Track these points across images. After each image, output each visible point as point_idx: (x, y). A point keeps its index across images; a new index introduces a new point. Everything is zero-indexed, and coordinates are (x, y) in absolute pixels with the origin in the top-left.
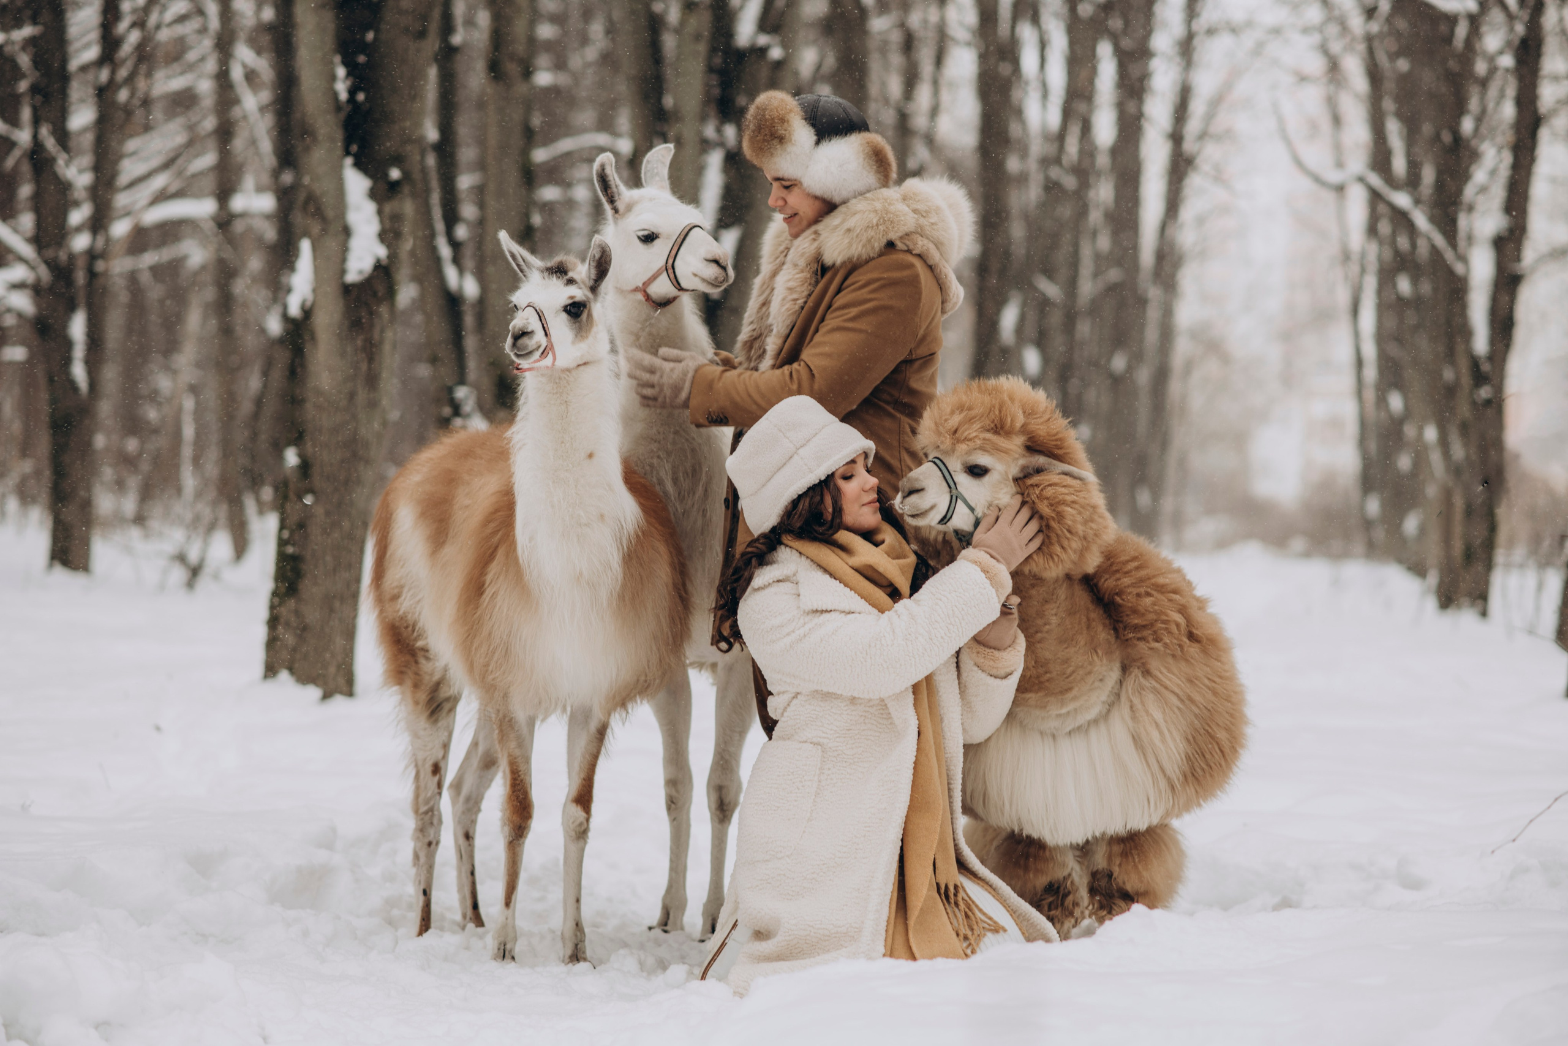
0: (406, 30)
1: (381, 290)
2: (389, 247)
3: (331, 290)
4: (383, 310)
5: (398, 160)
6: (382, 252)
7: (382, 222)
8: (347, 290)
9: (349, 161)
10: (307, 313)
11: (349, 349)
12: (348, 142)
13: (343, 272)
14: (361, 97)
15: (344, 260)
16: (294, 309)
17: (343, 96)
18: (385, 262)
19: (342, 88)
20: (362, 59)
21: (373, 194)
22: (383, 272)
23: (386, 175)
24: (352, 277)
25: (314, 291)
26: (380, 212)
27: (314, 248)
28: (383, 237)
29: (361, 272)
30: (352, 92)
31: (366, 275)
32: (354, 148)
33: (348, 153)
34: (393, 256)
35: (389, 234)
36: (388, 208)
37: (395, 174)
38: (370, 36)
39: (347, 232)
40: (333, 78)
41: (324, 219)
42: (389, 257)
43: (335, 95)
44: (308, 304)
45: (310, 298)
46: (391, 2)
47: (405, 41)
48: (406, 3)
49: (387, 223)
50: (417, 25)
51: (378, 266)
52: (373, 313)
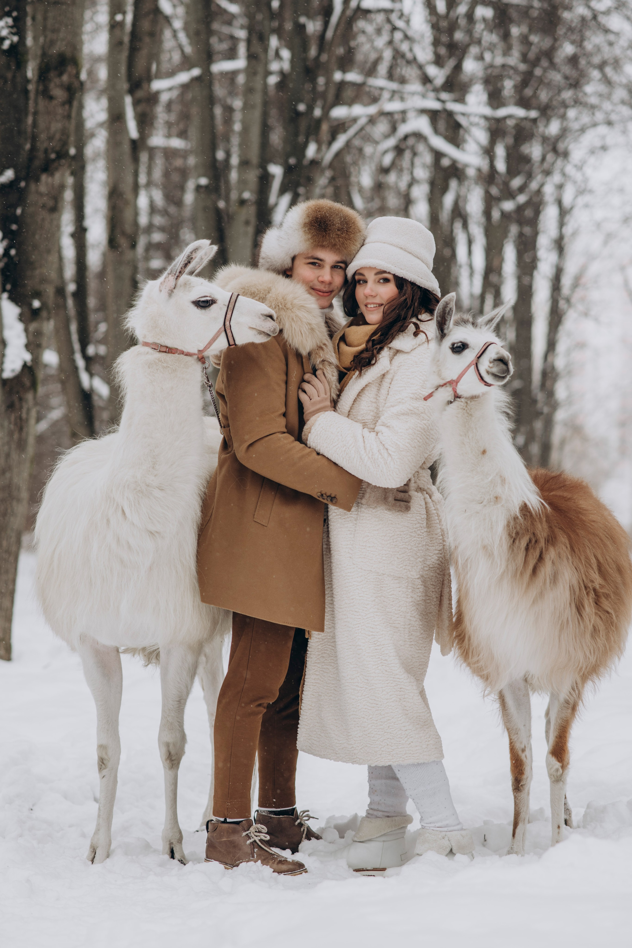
0: (44, 206)
1: (27, 382)
2: (32, 353)
4: (30, 396)
5: (38, 294)
6: (28, 357)
7: (27, 336)
8: (4, 383)
9: (5, 295)
12: (5, 283)
13: (2, 370)
14: (13, 252)
15: (2, 363)
17: (1, 251)
18: (29, 364)
19: (1, 246)
20: (14, 227)
21: (21, 318)
22: (28, 370)
23: (30, 305)
24: (7, 374)
26: (26, 330)
28: (28, 347)
29: (13, 371)
30: (7, 250)
31: (18, 373)
32: (8, 287)
33: (4, 290)
35: (31, 346)
36: (31, 327)
37: (36, 304)
38: (19, 211)
39: (4, 343)
42: (33, 360)
46: (33, 187)
47: (44, 214)
48: (43, 188)
49: (31, 337)
50: (51, 203)
51: (25, 366)
52: (21, 399)
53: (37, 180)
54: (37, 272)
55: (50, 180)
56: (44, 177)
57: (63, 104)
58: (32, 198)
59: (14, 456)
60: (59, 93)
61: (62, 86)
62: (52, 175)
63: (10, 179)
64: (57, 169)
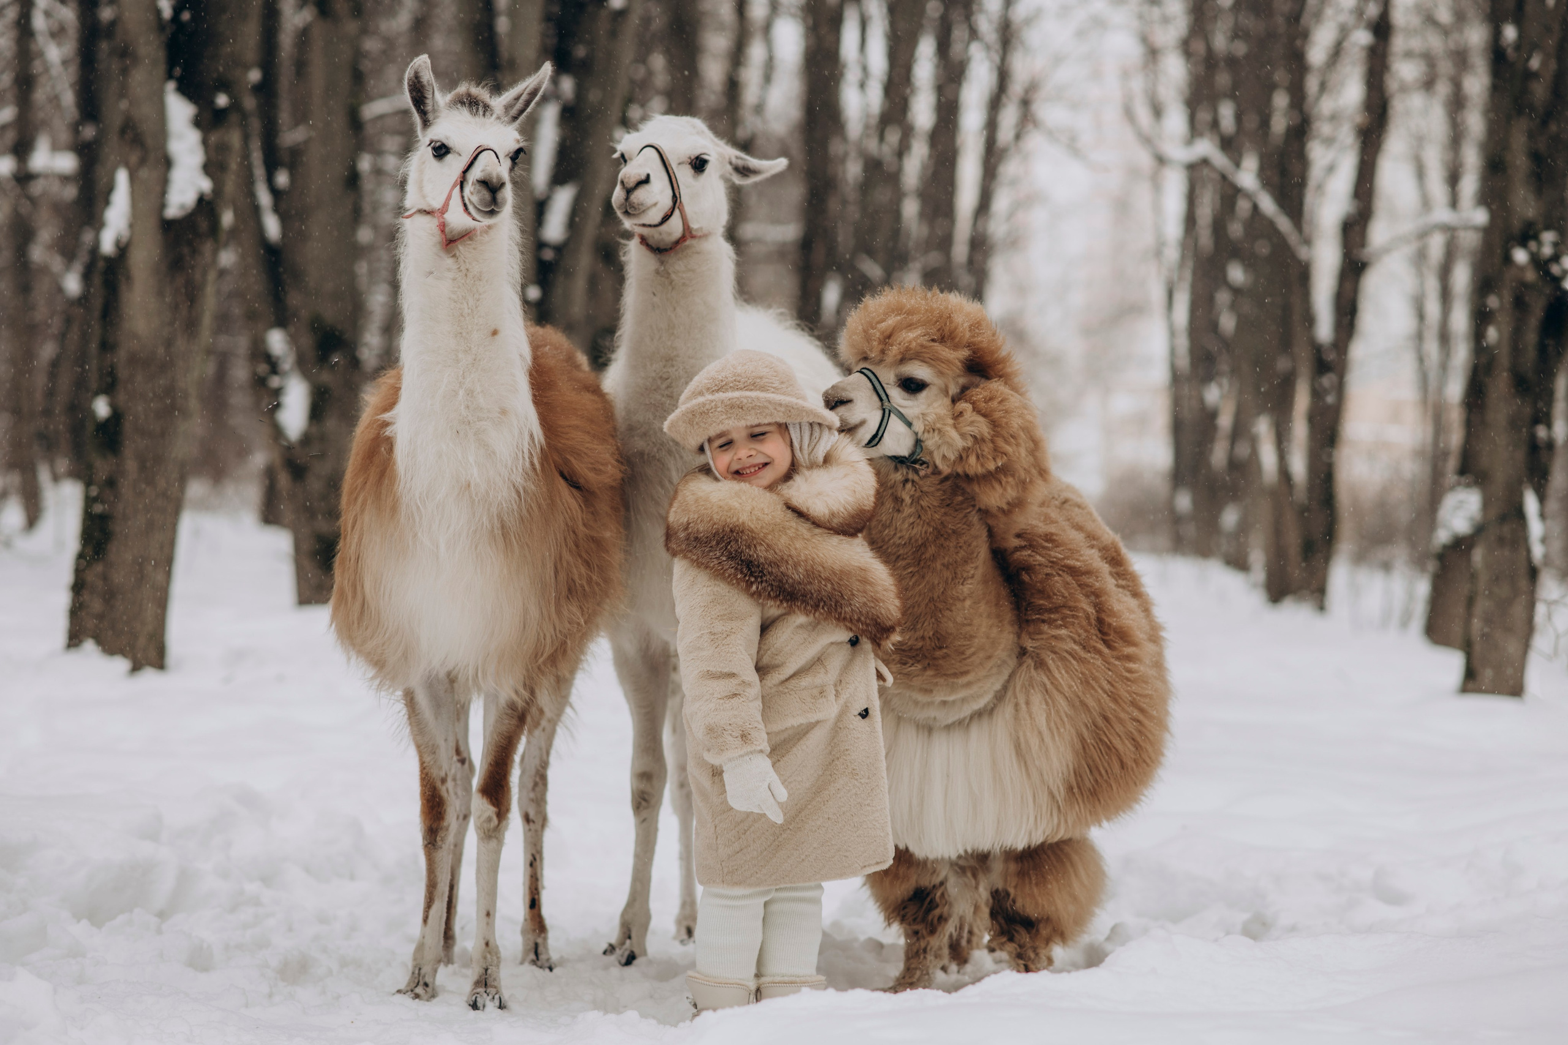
1: (203, 225)
2: (213, 180)
3: (150, 227)
5: (225, 85)
6: (206, 185)
7: (206, 152)
8: (166, 225)
9: (171, 86)
10: (123, 249)
11: (168, 290)
12: (170, 64)
13: (163, 206)
14: (186, 15)
15: (164, 193)
16: (107, 244)
17: (168, 14)
18: (209, 197)
19: (166, 5)
21: (198, 122)
22: (206, 206)
23: (212, 101)
24: (172, 212)
25: (131, 226)
26: (205, 142)
27: (133, 178)
28: (207, 168)
29: (182, 207)
30: (174, 10)
31: (189, 211)
32: (177, 71)
33: (170, 76)
34: (217, 190)
35: (212, 167)
36: (213, 139)
37: (222, 101)
39: (167, 163)
41: (143, 147)
42: (213, 191)
43: (159, 12)
44: (124, 240)
45: (125, 233)
49: (212, 154)
51: (201, 200)
52: (195, 252)
54: (225, 50)
59: (180, 343)
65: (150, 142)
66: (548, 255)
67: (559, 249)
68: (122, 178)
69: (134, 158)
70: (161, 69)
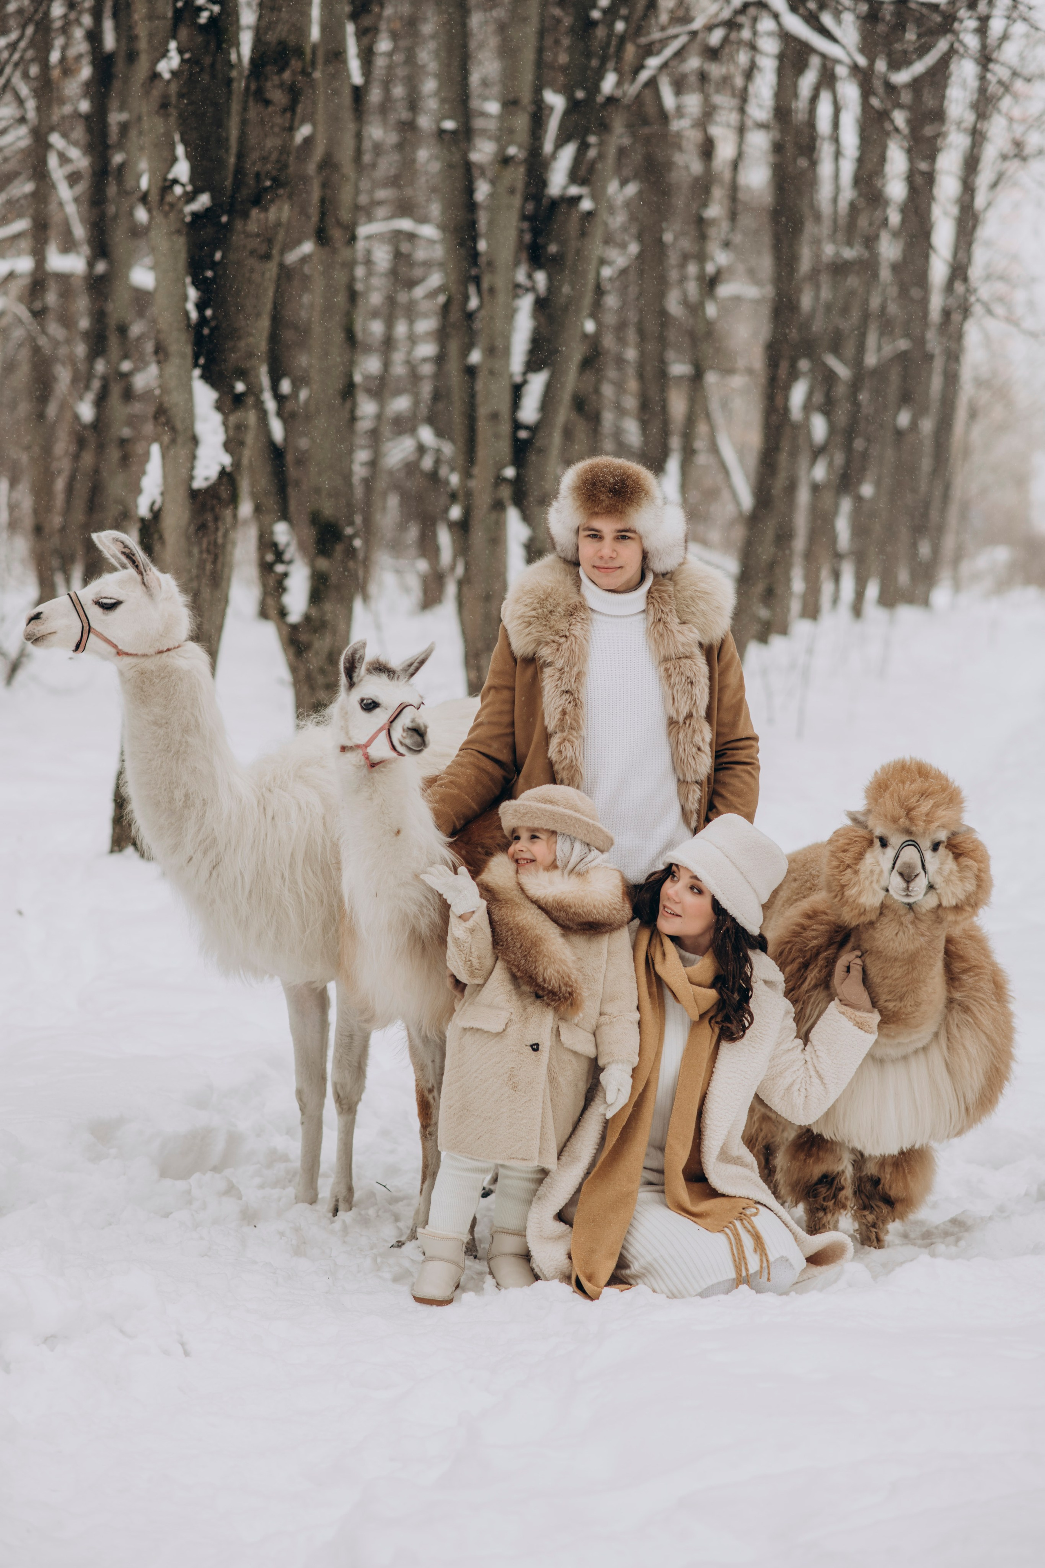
0: (252, 253)
1: (224, 494)
2: (233, 456)
3: (181, 495)
4: (228, 515)
5: (242, 374)
6: (227, 460)
7: (227, 432)
8: (194, 494)
9: (197, 372)
10: (156, 515)
11: (196, 551)
12: (196, 356)
13: (192, 478)
14: (209, 313)
15: (192, 468)
16: (143, 509)
17: (194, 315)
18: (228, 469)
19: (191, 307)
20: (209, 274)
21: (219, 407)
22: (227, 477)
23: (233, 387)
24: (198, 484)
25: (162, 494)
26: (225, 424)
27: (164, 457)
28: (228, 446)
29: (207, 479)
30: (201, 306)
31: (212, 481)
32: (202, 361)
33: (196, 365)
34: (237, 464)
35: (232, 445)
36: (233, 419)
37: (240, 387)
38: (218, 256)
39: (195, 440)
40: (185, 298)
41: (173, 429)
42: (232, 465)
43: (187, 314)
44: (157, 506)
45: (159, 500)
46: (239, 225)
47: (252, 262)
48: (253, 227)
49: (231, 433)
50: (263, 249)
51: (223, 473)
52: (216, 519)
53: (246, 215)
54: (242, 344)
55: (262, 216)
56: (255, 212)
57: (285, 111)
58: (236, 239)
60: (278, 97)
61: (282, 85)
62: (265, 209)
63: (205, 206)
64: (272, 201)
65: (179, 426)
66: (523, 434)
67: (534, 429)
68: (155, 450)
69: (166, 439)
70: (189, 360)
